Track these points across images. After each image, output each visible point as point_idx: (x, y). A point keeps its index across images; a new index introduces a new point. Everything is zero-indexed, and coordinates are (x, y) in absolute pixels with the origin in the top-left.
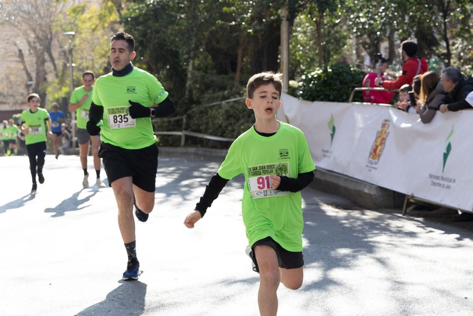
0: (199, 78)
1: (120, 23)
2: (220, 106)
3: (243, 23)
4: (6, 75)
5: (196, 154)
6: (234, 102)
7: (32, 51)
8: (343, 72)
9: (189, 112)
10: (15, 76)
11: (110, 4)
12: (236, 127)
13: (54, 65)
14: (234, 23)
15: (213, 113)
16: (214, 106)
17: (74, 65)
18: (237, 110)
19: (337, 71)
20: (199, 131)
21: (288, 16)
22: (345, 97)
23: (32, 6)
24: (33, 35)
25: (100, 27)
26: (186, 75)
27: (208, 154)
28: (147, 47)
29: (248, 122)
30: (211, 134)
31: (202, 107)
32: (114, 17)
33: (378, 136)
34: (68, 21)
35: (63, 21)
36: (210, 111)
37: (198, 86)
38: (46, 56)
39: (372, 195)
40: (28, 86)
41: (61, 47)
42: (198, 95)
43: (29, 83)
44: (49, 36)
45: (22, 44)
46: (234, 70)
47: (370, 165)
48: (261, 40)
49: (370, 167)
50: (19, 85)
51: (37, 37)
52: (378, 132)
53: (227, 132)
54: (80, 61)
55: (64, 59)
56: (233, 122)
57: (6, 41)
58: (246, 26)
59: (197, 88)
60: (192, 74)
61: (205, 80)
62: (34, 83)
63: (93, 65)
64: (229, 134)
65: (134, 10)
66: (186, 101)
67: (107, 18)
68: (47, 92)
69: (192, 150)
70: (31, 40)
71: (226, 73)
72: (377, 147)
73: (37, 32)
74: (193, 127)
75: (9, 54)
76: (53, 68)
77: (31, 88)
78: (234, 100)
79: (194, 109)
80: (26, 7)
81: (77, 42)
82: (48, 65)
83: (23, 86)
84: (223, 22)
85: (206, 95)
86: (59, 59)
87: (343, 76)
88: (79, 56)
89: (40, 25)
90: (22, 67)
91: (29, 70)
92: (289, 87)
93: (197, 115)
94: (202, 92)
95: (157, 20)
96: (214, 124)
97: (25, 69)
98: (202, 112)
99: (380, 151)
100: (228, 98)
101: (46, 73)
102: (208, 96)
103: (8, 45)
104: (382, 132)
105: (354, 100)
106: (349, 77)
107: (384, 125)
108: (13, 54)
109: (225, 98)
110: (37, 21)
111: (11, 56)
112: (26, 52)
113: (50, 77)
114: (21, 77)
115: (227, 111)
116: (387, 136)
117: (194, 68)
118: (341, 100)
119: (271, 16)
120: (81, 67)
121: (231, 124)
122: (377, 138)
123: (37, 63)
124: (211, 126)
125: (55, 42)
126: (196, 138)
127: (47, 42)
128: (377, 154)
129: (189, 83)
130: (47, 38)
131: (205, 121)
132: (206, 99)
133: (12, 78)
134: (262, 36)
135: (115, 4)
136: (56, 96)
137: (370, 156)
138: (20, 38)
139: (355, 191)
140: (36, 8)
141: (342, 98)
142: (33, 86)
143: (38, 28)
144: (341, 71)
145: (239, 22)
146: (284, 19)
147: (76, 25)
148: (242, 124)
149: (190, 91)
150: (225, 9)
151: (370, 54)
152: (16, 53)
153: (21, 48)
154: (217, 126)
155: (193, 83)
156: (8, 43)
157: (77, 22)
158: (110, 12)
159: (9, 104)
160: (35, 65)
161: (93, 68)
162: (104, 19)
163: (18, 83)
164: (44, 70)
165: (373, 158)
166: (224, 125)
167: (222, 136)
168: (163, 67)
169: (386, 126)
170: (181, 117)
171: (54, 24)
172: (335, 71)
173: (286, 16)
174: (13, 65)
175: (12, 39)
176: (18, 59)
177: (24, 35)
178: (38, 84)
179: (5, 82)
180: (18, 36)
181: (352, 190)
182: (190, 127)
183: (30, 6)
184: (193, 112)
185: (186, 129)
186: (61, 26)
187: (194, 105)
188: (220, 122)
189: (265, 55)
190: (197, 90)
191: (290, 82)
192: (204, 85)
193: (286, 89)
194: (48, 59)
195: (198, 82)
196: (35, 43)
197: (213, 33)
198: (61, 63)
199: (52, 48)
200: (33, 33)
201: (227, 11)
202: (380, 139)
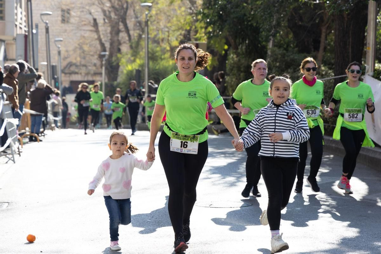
0: (280, 56)
3: (328, 2)
4: (79, 45)
7: (106, 21)
10: (88, 46)
13: (129, 36)
14: (318, 1)
17: (149, 36)
24: (108, 4)
28: (226, 21)
38: (121, 26)
40: (101, 57)
41: (137, 17)
43: (103, 53)
44: (125, 6)
45: (97, 13)
46: (317, 49)
48: (346, 19)
50: (92, 56)
51: (113, 7)
54: (155, 33)
55: (139, 29)
57: (81, 10)
59: (277, 67)
60: (273, 52)
61: (286, 58)
62: (107, 53)
63: (169, 36)
68: (120, 64)
70: (106, 9)
75: (84, 23)
76: (127, 38)
77: (104, 59)
81: (154, 12)
82: (123, 36)
83: (96, 57)
86: (134, 30)
88: (155, 27)
90: (96, 37)
91: (103, 40)
92: (375, 70)
97: (100, 39)
101: (120, 44)
103: (82, 13)
108: (88, 23)
111: (85, 25)
112: (100, 21)
113: (125, 48)
114: (95, 47)
117: (274, 46)
120: (156, 39)
123: (111, 33)
125: (130, 12)
127: (123, 11)
129: (268, 61)
130: (123, 8)
133: (86, 48)
134: (348, 15)
136: (130, 68)
138: (95, 7)
142: (107, 57)
152: (90, 22)
153: (95, 17)
155: (273, 61)
156: (83, 11)
159: (81, 74)
160: (109, 35)
161: (168, 40)
163: (91, 53)
164: (118, 40)
174: (87, 34)
175: (87, 8)
176: (92, 28)
177: (99, 4)
178: (111, 55)
179: (78, 52)
180: (94, 4)
189: (350, 35)
190: (277, 69)
191: (376, 65)
192: (284, 63)
193: (371, 72)
194: (123, 29)
195: (278, 60)
196: (110, 12)
197: (296, 10)
198: (136, 35)
199: (127, 18)
200: (109, 2)
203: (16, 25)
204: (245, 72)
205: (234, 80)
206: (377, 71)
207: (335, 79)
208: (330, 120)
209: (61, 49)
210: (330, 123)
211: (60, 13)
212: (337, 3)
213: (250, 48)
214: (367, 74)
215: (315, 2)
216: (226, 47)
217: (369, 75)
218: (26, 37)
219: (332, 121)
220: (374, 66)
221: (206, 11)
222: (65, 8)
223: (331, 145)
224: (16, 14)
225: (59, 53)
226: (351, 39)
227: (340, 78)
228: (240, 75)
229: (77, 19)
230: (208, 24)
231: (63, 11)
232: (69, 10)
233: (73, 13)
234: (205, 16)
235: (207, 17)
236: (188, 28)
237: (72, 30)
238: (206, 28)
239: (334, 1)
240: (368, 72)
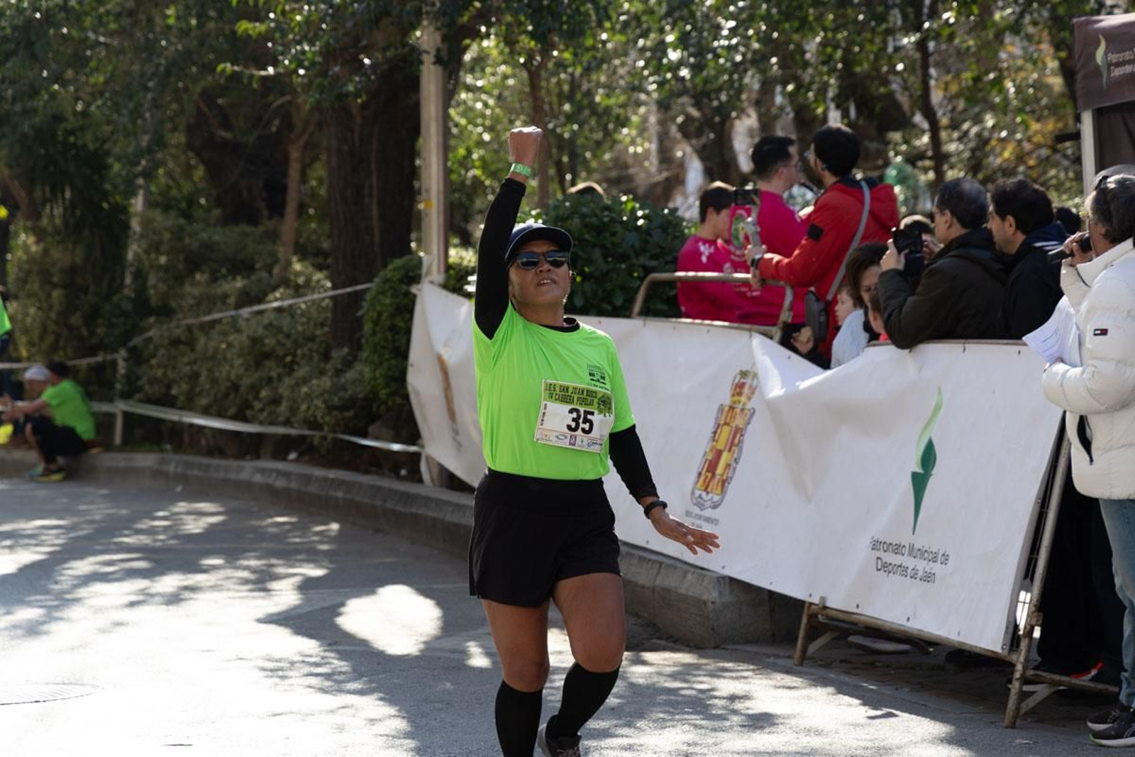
0: (167, 236)
2: (234, 325)
3: (302, 72)
5: (157, 473)
6: (279, 310)
8: (613, 220)
9: (136, 341)
12: (284, 389)
14: (271, 70)
15: (212, 344)
16: (215, 322)
18: (288, 336)
19: (594, 220)
20: (168, 402)
21: (438, 50)
22: (619, 301)
26: (126, 226)
27: (196, 472)
29: (322, 373)
30: (206, 412)
31: (177, 327)
33: (722, 422)
36: (202, 341)
37: (163, 260)
39: (705, 603)
42: (162, 287)
46: (277, 209)
47: (696, 510)
48: (359, 120)
49: (700, 517)
52: (721, 409)
53: (258, 405)
56: (273, 374)
59: (160, 267)
60: (146, 223)
61: (187, 240)
64: (262, 410)
66: (127, 306)
69: (145, 460)
71: (253, 220)
72: (719, 454)
74: (147, 388)
78: (276, 304)
79: (151, 333)
84: (236, 68)
85: (188, 288)
87: (614, 234)
92: (449, 267)
93: (162, 352)
94: (177, 277)
95: (34, 57)
96: (214, 381)
98: (176, 342)
99: (728, 466)
100: (260, 299)
102: (196, 291)
104: (732, 408)
105: (648, 312)
106: (632, 238)
107: (739, 388)
109: (248, 298)
115: (255, 341)
116: (749, 423)
117: (150, 204)
118: (609, 308)
119: (385, 49)
121: (270, 380)
122: (719, 426)
124: (207, 386)
126: (160, 421)
128: (718, 477)
129: (133, 251)
131: (187, 369)
132: (191, 301)
134: (364, 106)
137: (697, 482)
139: (654, 589)
141: (610, 303)
144: (606, 220)
145: (285, 67)
146: (429, 58)
148: (305, 381)
149: (139, 275)
150: (244, 26)
151: (704, 154)
154: (224, 385)
155: (147, 252)
165: (706, 490)
166: (246, 382)
167: (240, 417)
168: (52, 200)
169: (746, 390)
170: (109, 357)
172: (587, 220)
173: (433, 52)
181: (643, 587)
182: (139, 390)
184: (150, 339)
185: (126, 396)
187: (152, 320)
188: (233, 376)
189: (373, 166)
190: (161, 274)
191: (453, 252)
192: (181, 257)
193: (439, 272)
195: (164, 248)
197: (208, 96)
201: (251, 32)
202: (726, 430)
204: (65, 287)
205: (32, 311)
206: (453, 269)
207: (334, 298)
208: (327, 419)
210: (326, 428)
212: (331, 73)
213: (78, 212)
214: (429, 278)
215: (263, 73)
217: (432, 282)
219: (333, 421)
220: (446, 255)
223: (332, 493)
226: (374, 180)
227: (349, 294)
228: (49, 296)
239: (319, 70)
240: (428, 273)
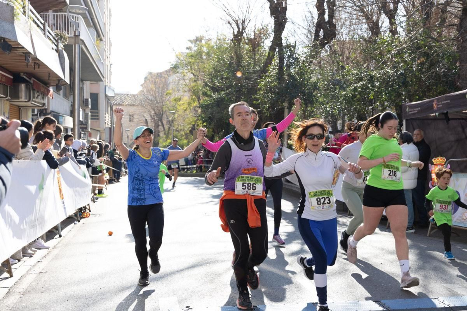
1: (199, 108)
7: (152, 120)
11: (194, 97)
13: (164, 128)
14: (259, 110)
17: (174, 128)
21: (288, 106)
23: (153, 97)
25: (188, 109)
28: (213, 120)
32: (196, 104)
34: (172, 105)
35: (169, 105)
38: (160, 123)
41: (168, 119)
44: (162, 113)
45: (147, 117)
48: (273, 119)
51: (155, 113)
54: (177, 127)
55: (169, 125)
57: (139, 115)
58: (265, 111)
63: (184, 128)
65: (207, 101)
67: (192, 104)
70: (152, 114)
72: (335, 178)
73: (155, 110)
75: (140, 122)
76: (163, 129)
80: (150, 97)
81: (176, 116)
82: (161, 128)
86: (167, 125)
88: (177, 124)
89: (157, 106)
92: (288, 144)
95: (219, 107)
99: (336, 180)
101: (159, 132)
108: (142, 121)
110: (155, 105)
111: (141, 122)
112: (149, 121)
113: (161, 134)
119: (279, 106)
120: (178, 130)
122: (335, 173)
123: (154, 127)
125: (164, 116)
127: (160, 116)
128: (334, 182)
130: (161, 114)
134: (274, 116)
135: (196, 97)
140: (156, 98)
143: (156, 108)
146: (286, 108)
147: (176, 107)
150: (254, 102)
151: (332, 127)
152: (144, 121)
153: (146, 118)
156: (140, 116)
157: (176, 106)
158: (194, 101)
161: (184, 130)
162: (191, 105)
164: (158, 130)
171: (164, 106)
175: (142, 114)
176: (145, 124)
177: (149, 112)
180: (145, 112)
183: (152, 97)
186: (168, 108)
194: (161, 125)
196: (154, 116)
198: (167, 127)
199: (163, 119)
200: (153, 111)
201: (256, 103)
202: (336, 174)
203: (105, 123)
209: (129, 135)
211: (128, 116)
216: (213, 133)
218: (110, 128)
220: (288, 142)
221: (203, 115)
222: (131, 114)
224: (106, 117)
225: (128, 137)
229: (137, 119)
230: (204, 122)
231: (130, 115)
232: (133, 115)
233: (135, 117)
234: (202, 118)
235: (203, 118)
236: (194, 124)
237: (135, 125)
238: (203, 124)
239: (267, 110)
240: (285, 145)
